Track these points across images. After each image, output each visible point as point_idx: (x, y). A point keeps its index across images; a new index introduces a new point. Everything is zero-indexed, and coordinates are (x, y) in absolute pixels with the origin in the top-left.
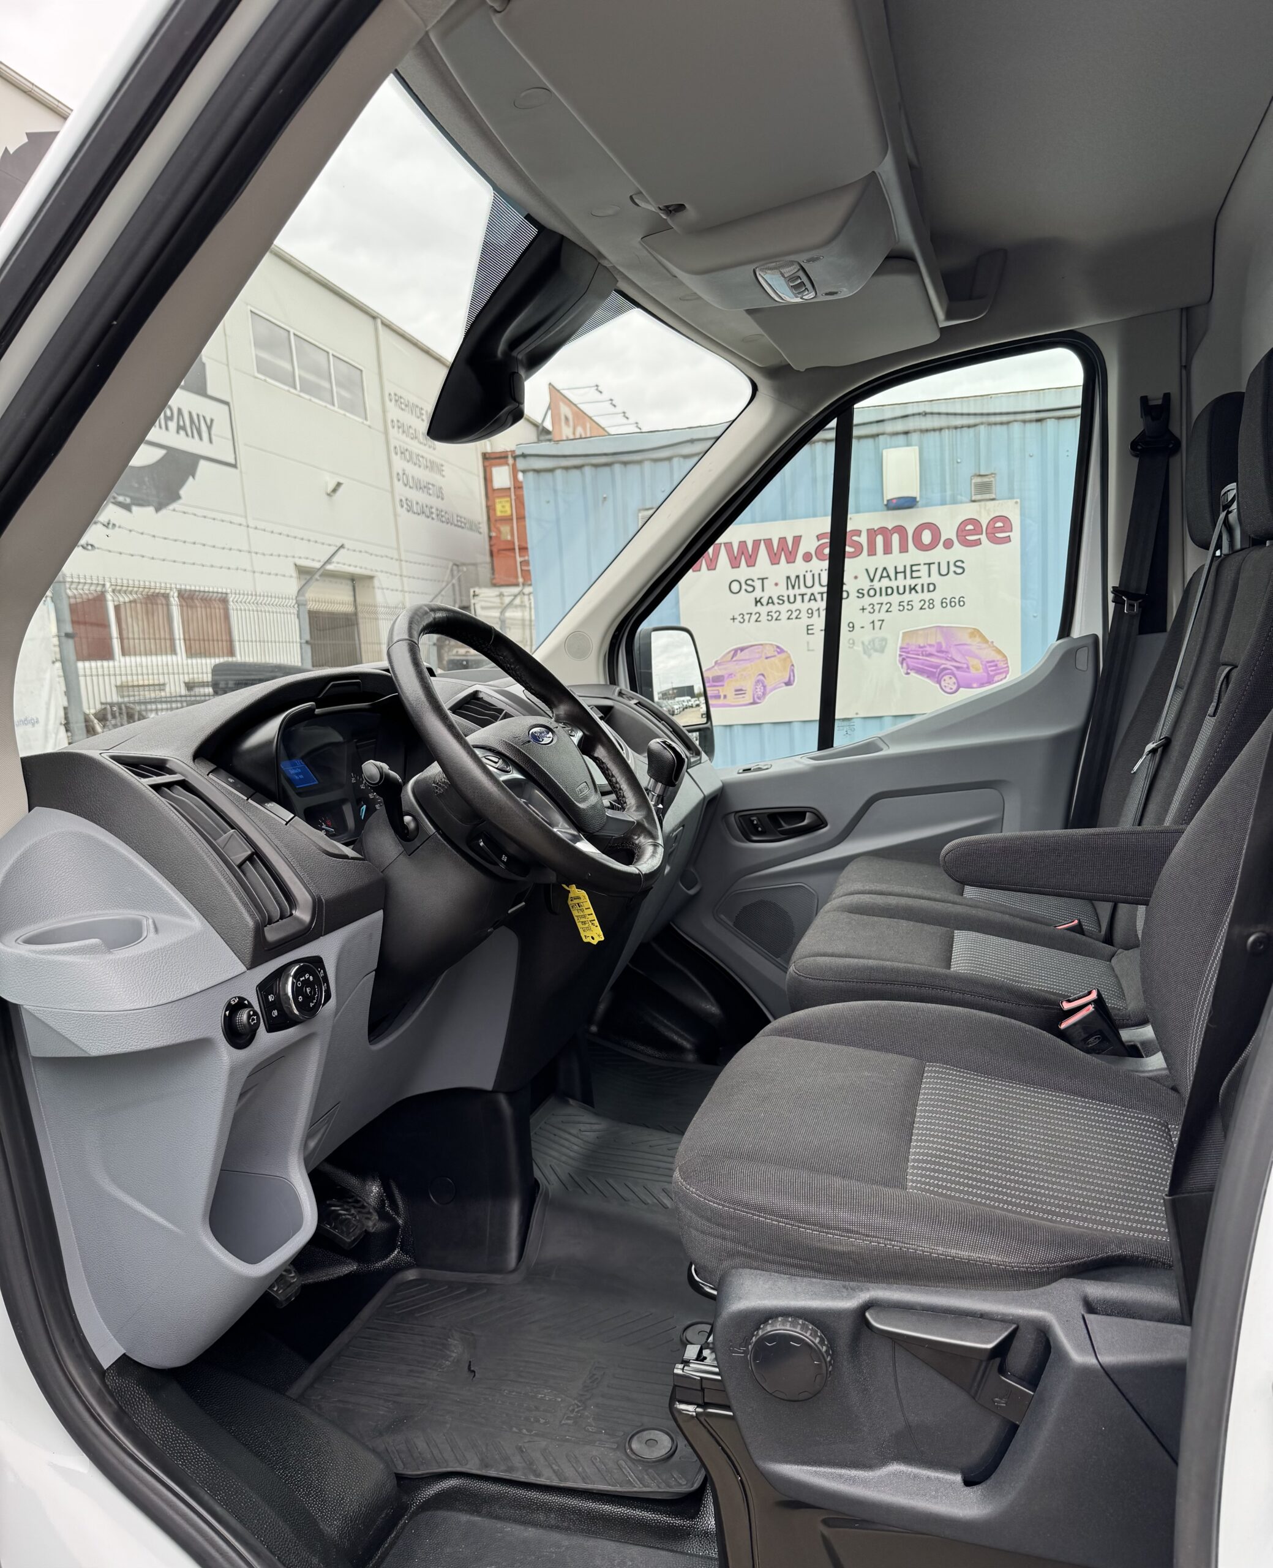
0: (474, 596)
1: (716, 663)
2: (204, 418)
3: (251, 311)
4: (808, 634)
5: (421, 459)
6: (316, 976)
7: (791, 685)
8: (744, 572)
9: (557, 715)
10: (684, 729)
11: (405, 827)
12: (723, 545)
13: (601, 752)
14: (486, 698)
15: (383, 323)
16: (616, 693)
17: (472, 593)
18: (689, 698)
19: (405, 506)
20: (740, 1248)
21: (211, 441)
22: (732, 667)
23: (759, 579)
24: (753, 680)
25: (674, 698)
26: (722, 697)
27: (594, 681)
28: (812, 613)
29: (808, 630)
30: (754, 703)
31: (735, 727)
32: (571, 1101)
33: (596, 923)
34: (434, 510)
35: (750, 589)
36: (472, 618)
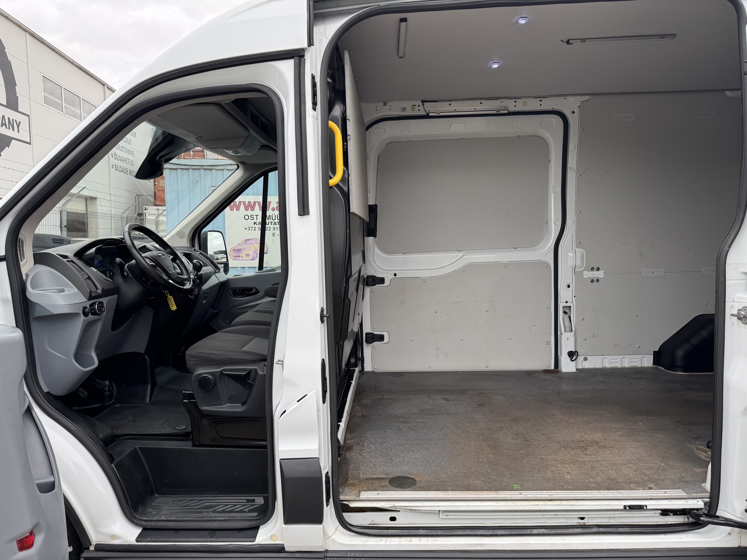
0: (145, 209)
1: (239, 244)
2: (16, 121)
3: (43, 76)
4: (273, 236)
5: (124, 149)
6: (102, 305)
7: (267, 254)
8: (250, 213)
9: (166, 252)
10: (216, 263)
11: (124, 275)
12: (242, 202)
13: (178, 261)
14: (148, 247)
15: (107, 87)
16: (193, 250)
17: (144, 208)
18: (224, 255)
19: (114, 167)
20: (198, 362)
21: (18, 132)
22: (245, 246)
23: (255, 215)
24: (253, 251)
25: (219, 254)
26: (241, 256)
27: (186, 245)
28: (275, 229)
29: (273, 235)
30: (253, 260)
31: (246, 268)
32: (169, 367)
33: (175, 305)
34: (128, 170)
35: (252, 219)
36: (144, 227)
